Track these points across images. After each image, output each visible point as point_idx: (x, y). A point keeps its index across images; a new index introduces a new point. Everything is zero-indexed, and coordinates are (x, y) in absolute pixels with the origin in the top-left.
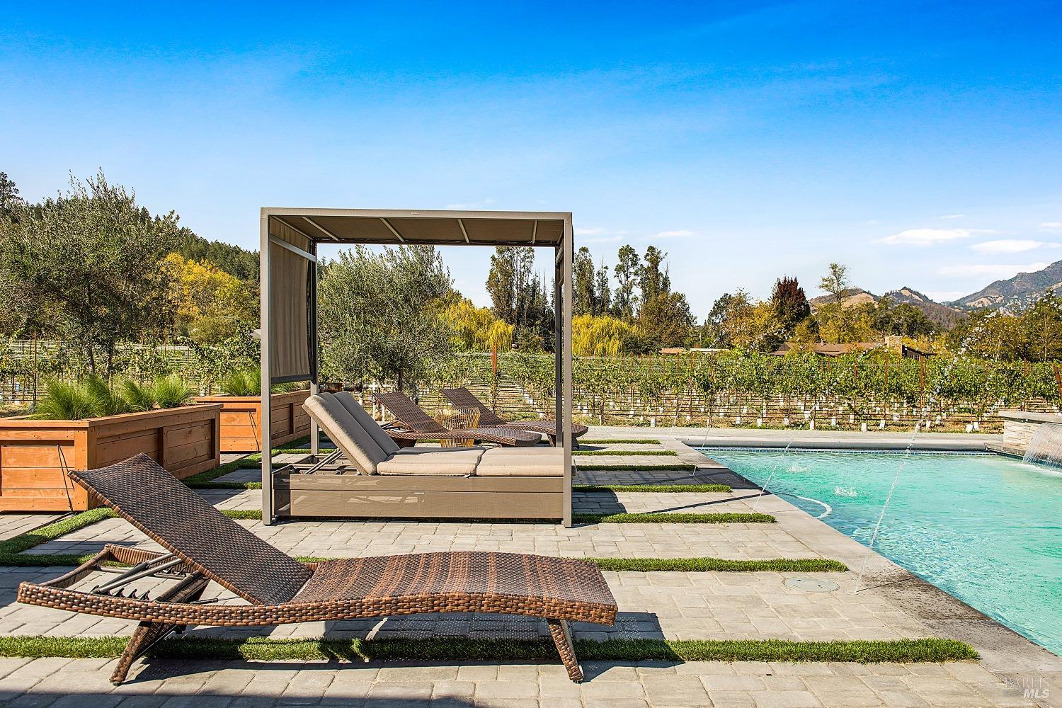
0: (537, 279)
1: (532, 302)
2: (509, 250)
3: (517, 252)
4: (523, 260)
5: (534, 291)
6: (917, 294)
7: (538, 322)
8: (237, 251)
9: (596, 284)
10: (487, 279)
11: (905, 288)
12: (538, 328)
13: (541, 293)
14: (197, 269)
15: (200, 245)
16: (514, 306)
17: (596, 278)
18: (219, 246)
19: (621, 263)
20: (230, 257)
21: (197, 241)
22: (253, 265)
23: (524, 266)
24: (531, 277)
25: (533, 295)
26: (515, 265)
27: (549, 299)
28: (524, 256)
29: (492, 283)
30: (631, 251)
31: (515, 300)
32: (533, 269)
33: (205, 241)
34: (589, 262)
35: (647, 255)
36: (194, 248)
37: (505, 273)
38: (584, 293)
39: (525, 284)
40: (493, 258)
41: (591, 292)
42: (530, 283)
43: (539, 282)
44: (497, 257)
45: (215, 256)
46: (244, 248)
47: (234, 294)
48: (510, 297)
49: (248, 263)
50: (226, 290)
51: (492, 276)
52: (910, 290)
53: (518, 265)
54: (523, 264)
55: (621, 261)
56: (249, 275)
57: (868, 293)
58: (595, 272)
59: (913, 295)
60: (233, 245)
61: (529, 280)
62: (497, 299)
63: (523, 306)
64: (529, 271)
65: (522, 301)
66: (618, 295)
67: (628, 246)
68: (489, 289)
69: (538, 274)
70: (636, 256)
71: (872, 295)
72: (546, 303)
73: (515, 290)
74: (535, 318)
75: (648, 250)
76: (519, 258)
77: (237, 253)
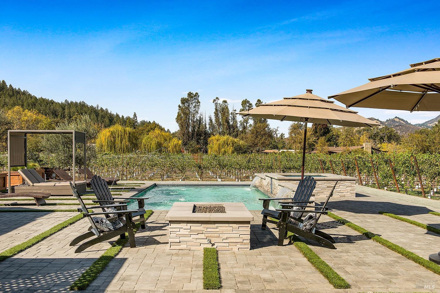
0: (202, 117)
1: (199, 128)
2: (187, 102)
3: (191, 103)
4: (195, 107)
5: (200, 122)
6: (402, 120)
7: (202, 138)
8: (52, 102)
9: (230, 118)
10: (176, 117)
11: (396, 117)
12: (202, 141)
13: (204, 124)
14: (29, 114)
15: (33, 100)
16: (190, 130)
17: (230, 116)
18: (43, 100)
19: (242, 108)
20: (48, 106)
21: (31, 97)
22: (61, 109)
23: (195, 110)
24: (198, 115)
25: (200, 125)
26: (190, 110)
27: (208, 126)
28: (195, 105)
29: (179, 119)
30: (248, 102)
31: (191, 127)
32: (199, 112)
33: (36, 97)
34: (227, 108)
35: (257, 103)
36: (30, 101)
37: (185, 114)
38: (224, 123)
39: (195, 119)
40: (179, 106)
41: (228, 122)
42: (198, 118)
43: (202, 118)
44: (181, 106)
45: (41, 105)
46: (56, 100)
47: (47, 126)
48: (188, 126)
49: (58, 108)
50: (43, 124)
51: (179, 115)
52: (398, 118)
53: (192, 109)
54: (194, 109)
55: (243, 107)
56: (58, 115)
57: (378, 120)
58: (230, 112)
59: (401, 121)
60: (50, 99)
61: (198, 117)
62: (181, 126)
63: (194, 130)
64: (197, 112)
65: (194, 127)
66: (241, 124)
67: (246, 100)
68: (177, 121)
69: (202, 114)
70: (251, 104)
71: (380, 121)
72: (206, 128)
73: (191, 122)
74: (200, 135)
75: (257, 101)
76: (192, 106)
77: (52, 103)
